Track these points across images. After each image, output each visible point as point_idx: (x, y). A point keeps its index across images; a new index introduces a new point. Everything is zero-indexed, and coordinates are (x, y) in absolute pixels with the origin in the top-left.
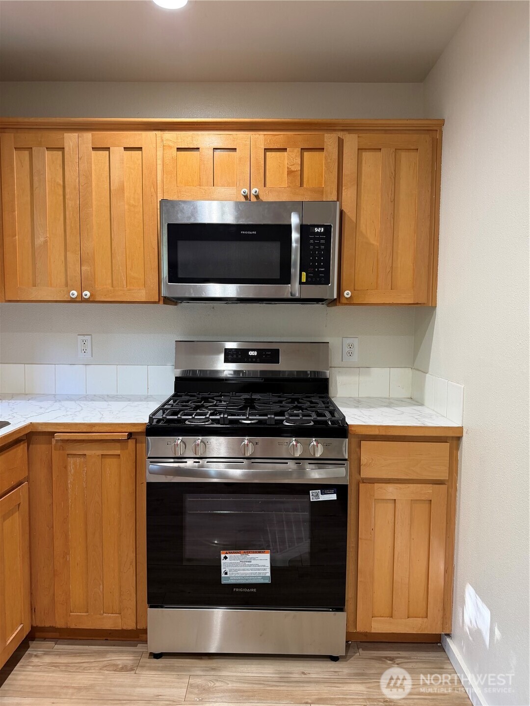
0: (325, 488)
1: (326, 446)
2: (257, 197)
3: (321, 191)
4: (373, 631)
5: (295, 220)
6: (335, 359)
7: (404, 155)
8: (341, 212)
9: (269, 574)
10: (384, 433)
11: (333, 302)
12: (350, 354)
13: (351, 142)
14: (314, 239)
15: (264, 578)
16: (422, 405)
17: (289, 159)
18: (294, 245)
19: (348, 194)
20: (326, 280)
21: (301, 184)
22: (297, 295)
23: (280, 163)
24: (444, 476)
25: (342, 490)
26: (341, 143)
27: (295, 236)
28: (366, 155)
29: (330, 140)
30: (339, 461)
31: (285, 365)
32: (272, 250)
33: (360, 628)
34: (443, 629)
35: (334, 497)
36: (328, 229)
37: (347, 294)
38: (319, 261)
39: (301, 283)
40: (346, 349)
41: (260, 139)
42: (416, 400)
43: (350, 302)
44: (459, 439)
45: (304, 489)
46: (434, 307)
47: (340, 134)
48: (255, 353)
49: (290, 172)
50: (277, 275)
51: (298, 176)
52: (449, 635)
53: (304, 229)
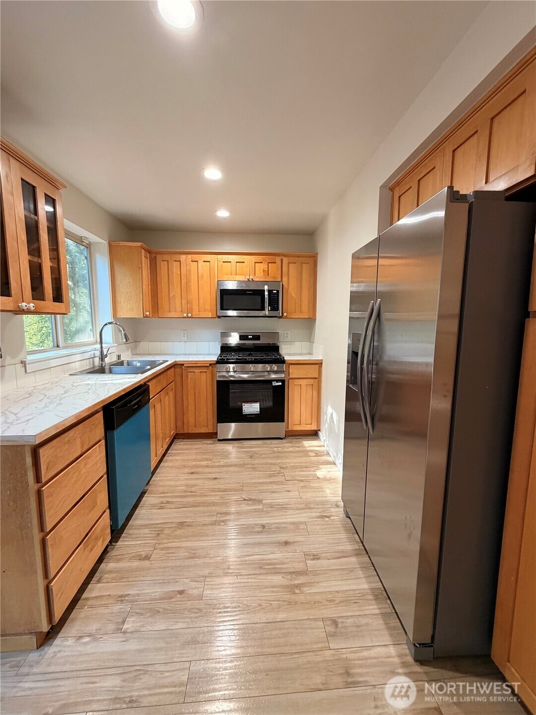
0: (277, 381)
1: (278, 367)
2: (252, 279)
3: (275, 278)
4: (294, 429)
5: (266, 288)
6: (281, 339)
7: (304, 265)
8: (282, 285)
9: (259, 410)
10: (297, 362)
11: (280, 317)
12: (287, 337)
13: (285, 260)
14: (273, 295)
15: (257, 412)
16: (312, 355)
17: (264, 266)
18: (266, 296)
19: (285, 279)
20: (277, 309)
21: (268, 275)
22: (267, 315)
23: (260, 268)
24: (317, 376)
25: (283, 381)
26: (282, 260)
27: (266, 293)
28: (290, 265)
29: (278, 260)
30: (282, 372)
31: (262, 341)
32: (259, 298)
33: (290, 429)
34: (317, 428)
35: (281, 384)
36: (278, 291)
37: (285, 314)
38: (275, 303)
39: (268, 310)
40: (286, 335)
41: (253, 258)
42: (310, 354)
43: (286, 317)
44: (322, 363)
45: (270, 381)
46: (316, 319)
47: (282, 257)
48: (251, 337)
49: (264, 271)
50: (260, 308)
51: (267, 272)
52: (319, 430)
53: (270, 291)
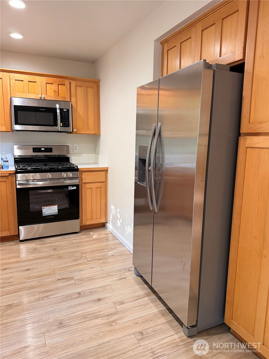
0: (73, 186)
1: (72, 174)
2: (44, 98)
3: (65, 98)
4: (87, 224)
5: (58, 106)
6: (71, 151)
7: (89, 89)
8: (72, 105)
9: (57, 212)
10: (88, 170)
11: (71, 133)
12: (76, 149)
13: (73, 84)
14: (64, 113)
15: (56, 213)
16: (98, 164)
17: (54, 87)
18: (58, 114)
19: (73, 100)
20: (68, 126)
21: (58, 95)
22: (59, 130)
23: (51, 88)
24: (104, 180)
25: (77, 186)
26: (70, 83)
27: (58, 111)
28: (78, 88)
29: (67, 82)
30: (77, 178)
31: (55, 153)
32: (51, 115)
33: (84, 224)
34: (105, 221)
35: (75, 188)
36: (68, 110)
37: (75, 130)
38: (66, 120)
39: (61, 126)
40: (74, 148)
41: (44, 79)
42: (96, 163)
43: (76, 133)
44: (107, 170)
45: (67, 186)
46: (100, 135)
47: (70, 81)
48: (44, 149)
49: (54, 91)
50: (53, 124)
51: (57, 93)
52: (106, 223)
53: (61, 110)
